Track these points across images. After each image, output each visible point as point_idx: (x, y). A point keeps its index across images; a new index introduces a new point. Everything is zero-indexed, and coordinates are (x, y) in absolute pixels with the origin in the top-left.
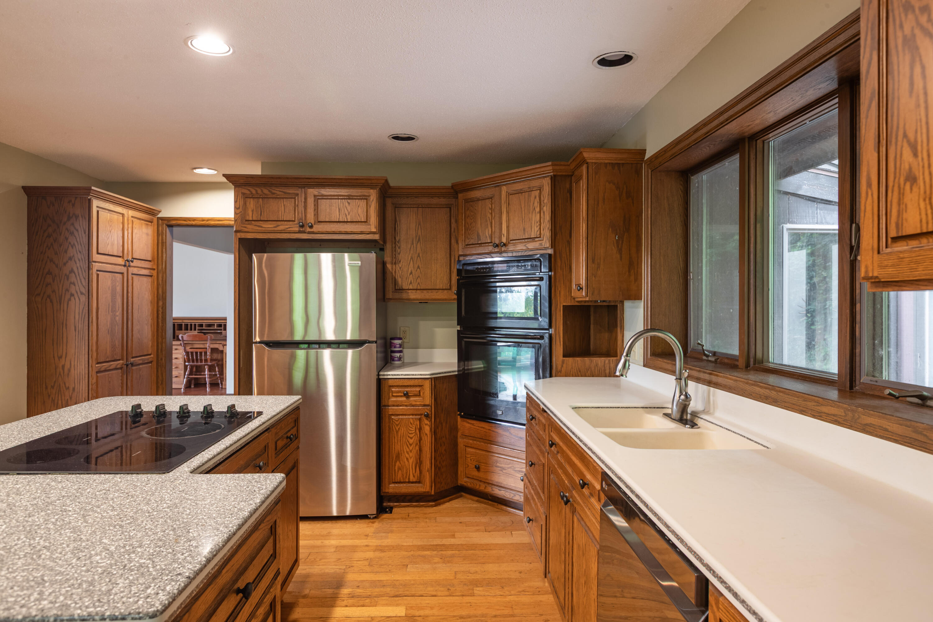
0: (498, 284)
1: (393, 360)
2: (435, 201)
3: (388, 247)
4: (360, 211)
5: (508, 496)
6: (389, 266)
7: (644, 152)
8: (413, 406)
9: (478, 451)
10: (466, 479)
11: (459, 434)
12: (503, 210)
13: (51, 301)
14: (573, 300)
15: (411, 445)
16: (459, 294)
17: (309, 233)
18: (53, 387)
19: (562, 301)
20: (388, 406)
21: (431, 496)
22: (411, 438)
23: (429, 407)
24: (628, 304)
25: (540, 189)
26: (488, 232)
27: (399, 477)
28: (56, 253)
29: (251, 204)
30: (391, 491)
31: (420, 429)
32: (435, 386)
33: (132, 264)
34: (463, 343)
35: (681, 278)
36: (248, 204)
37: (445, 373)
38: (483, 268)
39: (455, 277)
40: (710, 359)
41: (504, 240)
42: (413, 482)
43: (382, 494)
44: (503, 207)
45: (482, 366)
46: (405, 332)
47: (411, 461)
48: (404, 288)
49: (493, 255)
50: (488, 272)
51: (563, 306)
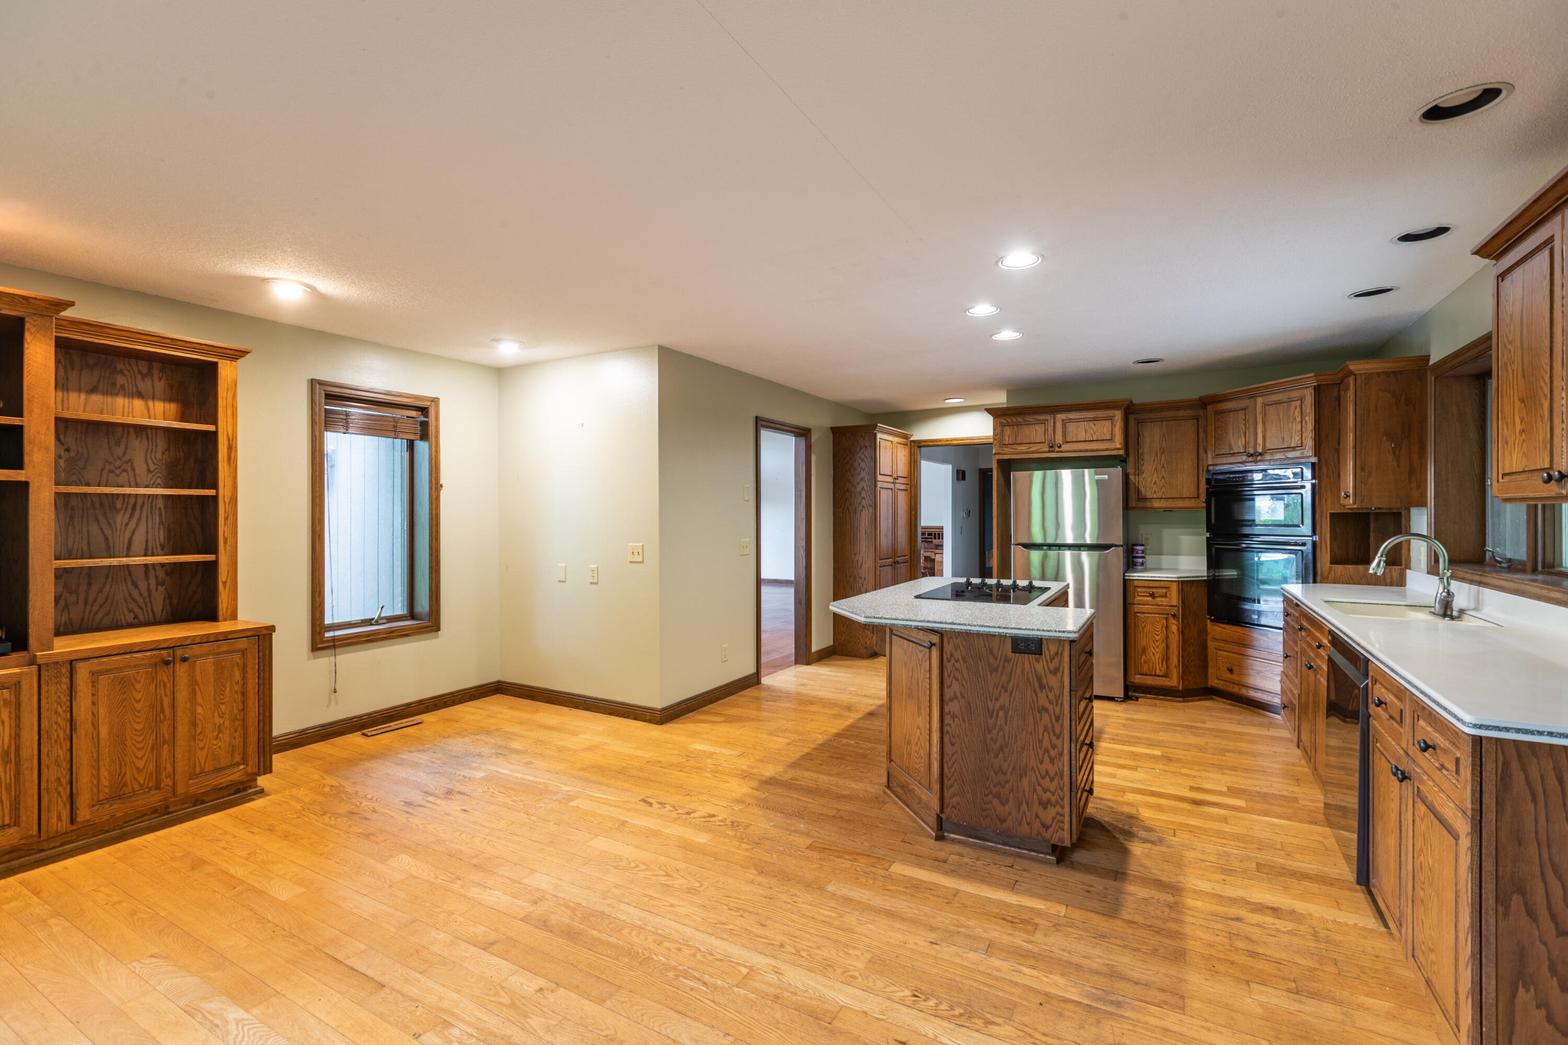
0: (1255, 492)
1: (1136, 565)
2: (1181, 413)
3: (1131, 459)
4: (1105, 430)
5: (1266, 698)
6: (1132, 477)
7: (1427, 358)
8: (1159, 605)
9: (1230, 654)
10: (1217, 681)
11: (1209, 638)
12: (1258, 420)
13: (849, 512)
14: (1342, 508)
15: (1157, 641)
16: (1208, 502)
17: (1058, 452)
18: (850, 576)
19: (1329, 508)
20: (1134, 604)
21: (1179, 691)
22: (1158, 635)
23: (1176, 608)
24: (1414, 511)
25: (1302, 400)
26: (1241, 443)
27: (1145, 669)
28: (852, 476)
29: (1008, 431)
30: (1137, 681)
31: (1167, 628)
32: (1182, 589)
33: (897, 481)
34: (1213, 550)
35: (1476, 484)
36: (1005, 431)
37: (1193, 577)
38: (1236, 477)
39: (1203, 486)
40: (1503, 565)
41: (1260, 450)
42: (1159, 676)
43: (1128, 683)
44: (1258, 418)
45: (1236, 573)
46: (1147, 539)
47: (1157, 656)
48: (1147, 497)
49: (1247, 464)
50: (1242, 481)
51: (1331, 513)
